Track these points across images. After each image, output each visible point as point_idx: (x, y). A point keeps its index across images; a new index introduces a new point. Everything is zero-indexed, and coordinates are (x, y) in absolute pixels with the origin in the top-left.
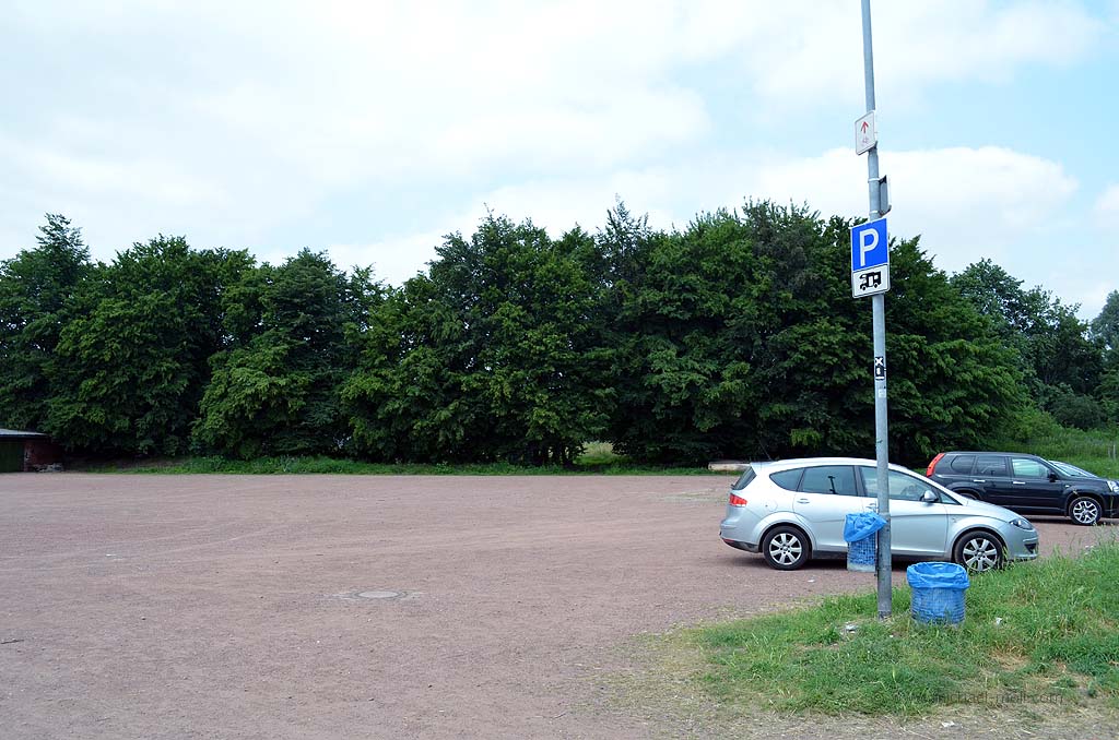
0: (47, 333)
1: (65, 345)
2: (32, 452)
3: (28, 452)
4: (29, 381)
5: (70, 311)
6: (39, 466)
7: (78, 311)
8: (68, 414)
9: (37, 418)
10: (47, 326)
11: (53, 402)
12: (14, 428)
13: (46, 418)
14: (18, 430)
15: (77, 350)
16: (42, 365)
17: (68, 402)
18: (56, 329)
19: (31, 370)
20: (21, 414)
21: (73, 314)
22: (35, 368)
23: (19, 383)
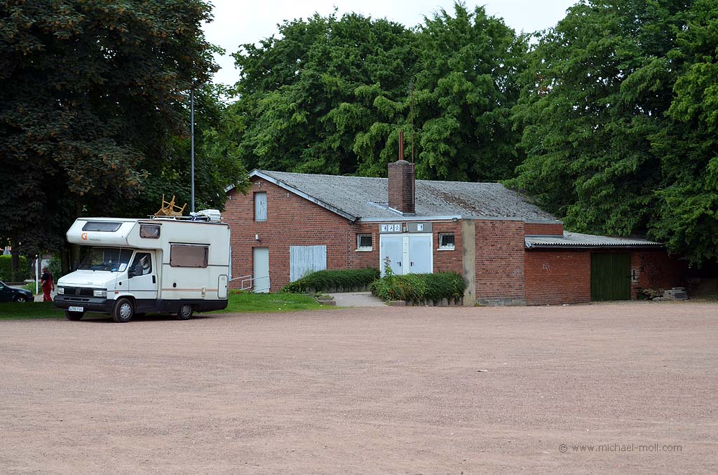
0: (654, 88)
1: (681, 105)
2: (642, 270)
3: (636, 270)
4: (632, 163)
5: (686, 50)
6: (651, 291)
7: (698, 49)
8: (691, 211)
9: (646, 218)
10: (654, 77)
11: (669, 194)
12: (615, 235)
13: (659, 218)
14: (621, 237)
15: (699, 112)
16: (650, 137)
17: (690, 193)
18: (666, 80)
19: (634, 146)
20: (624, 213)
21: (690, 55)
22: (639, 143)
23: (618, 166)
